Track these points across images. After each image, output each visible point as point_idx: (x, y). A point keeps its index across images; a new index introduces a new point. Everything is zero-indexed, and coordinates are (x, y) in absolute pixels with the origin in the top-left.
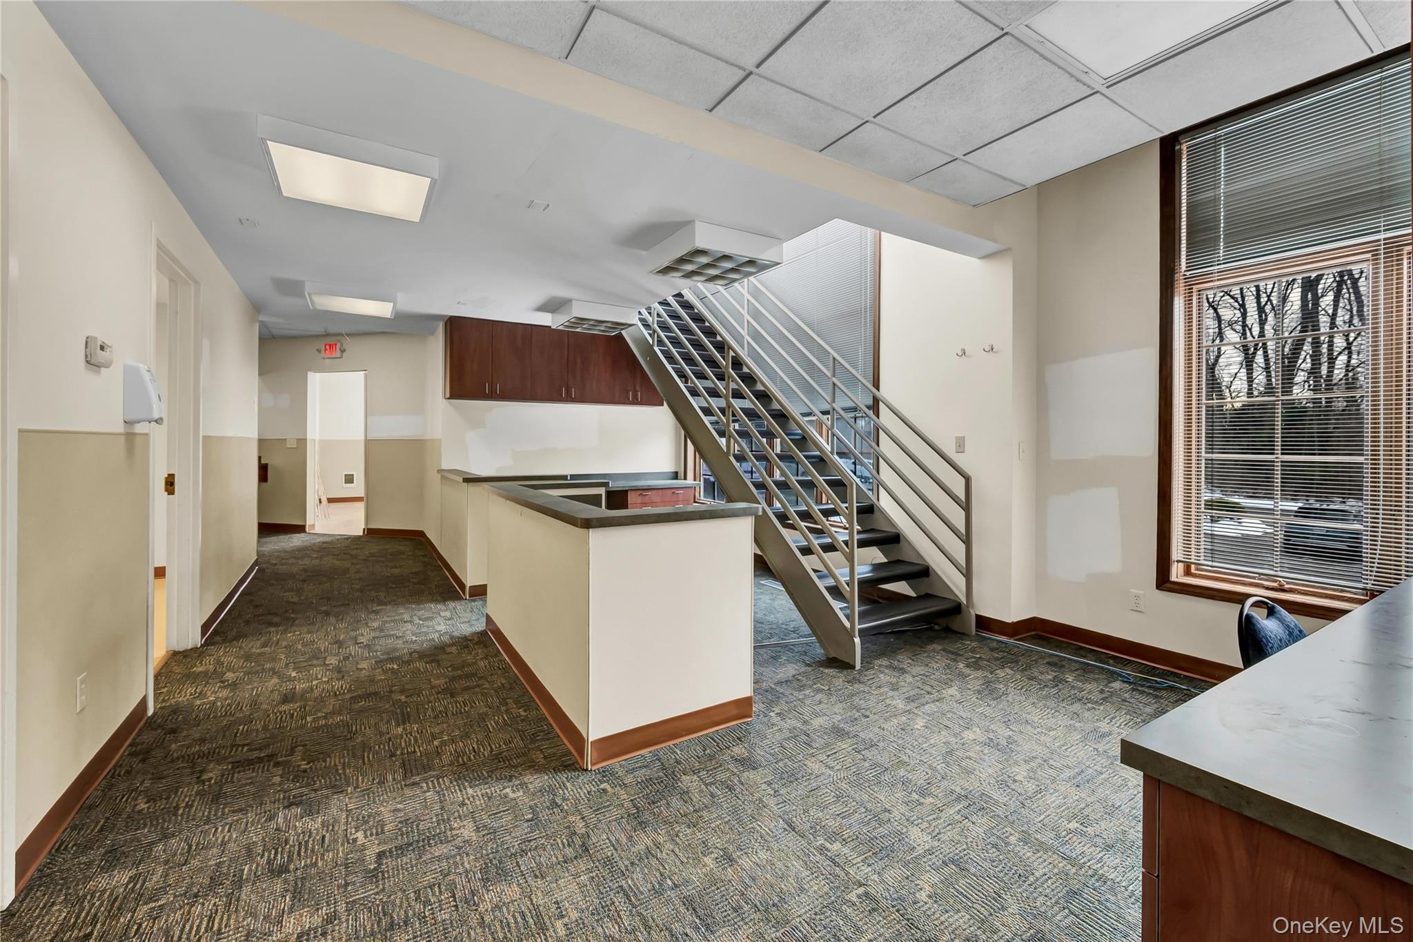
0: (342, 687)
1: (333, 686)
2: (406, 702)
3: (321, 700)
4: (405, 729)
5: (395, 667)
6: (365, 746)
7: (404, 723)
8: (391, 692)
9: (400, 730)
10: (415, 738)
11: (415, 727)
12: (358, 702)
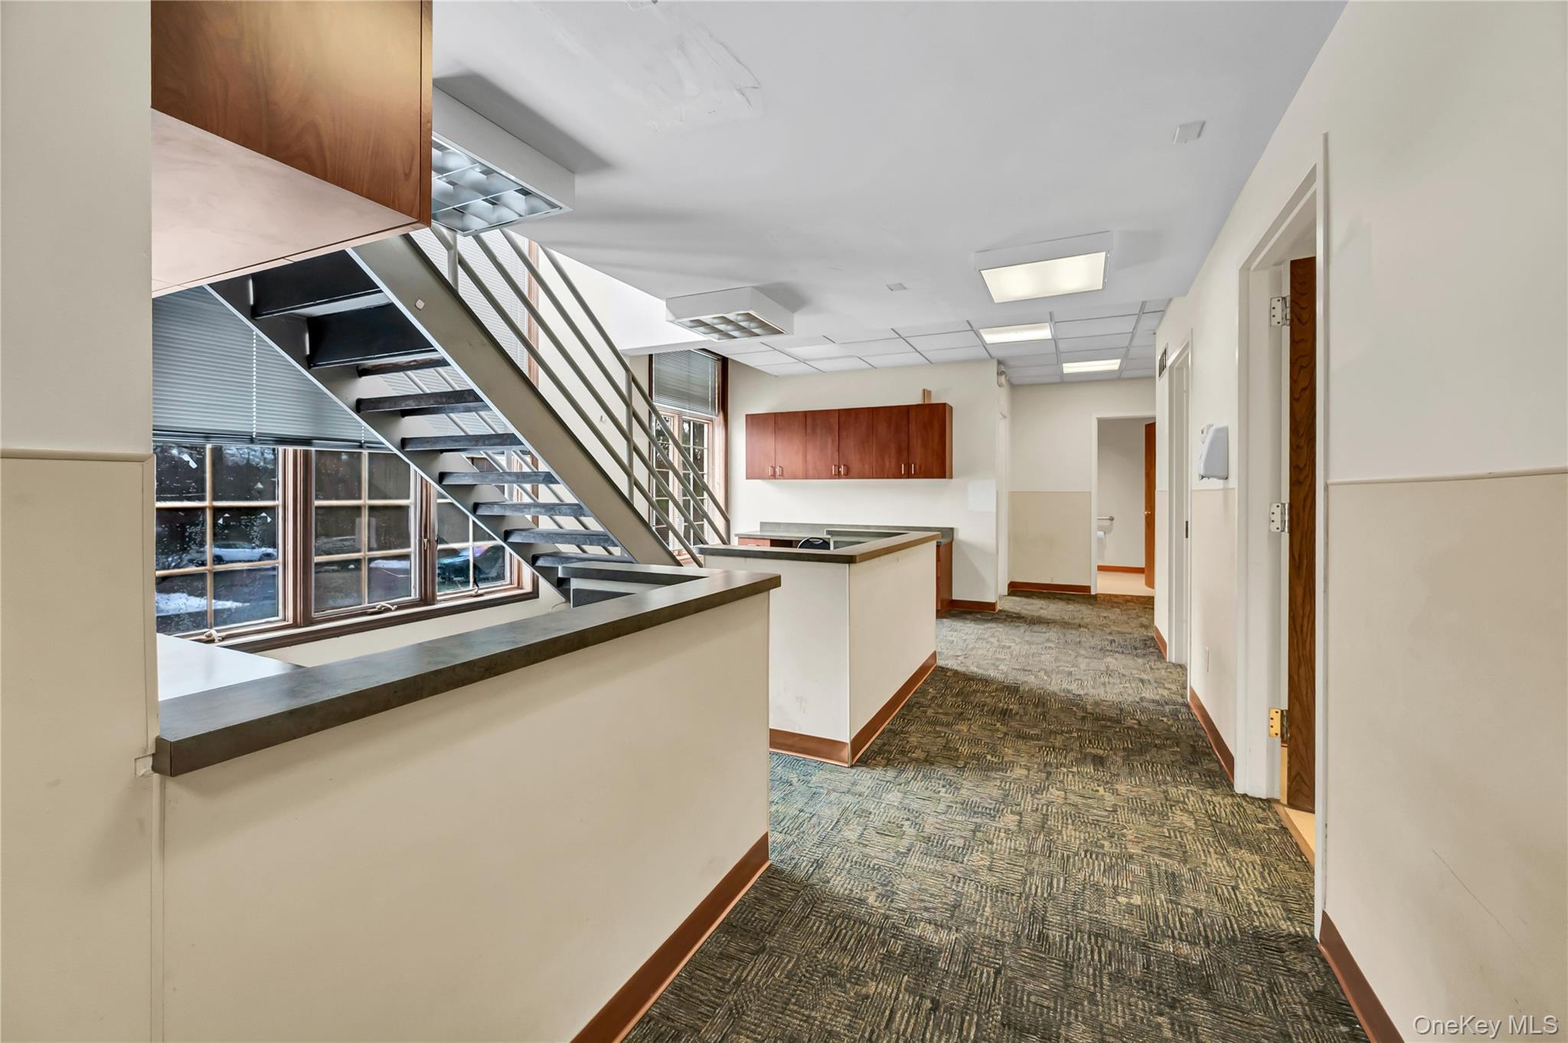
0: (1047, 754)
1: (1056, 758)
2: (998, 721)
3: (1066, 749)
4: (1008, 706)
5: (989, 757)
6: (1036, 706)
7: (1007, 709)
8: (1006, 734)
9: (1011, 707)
10: (1005, 699)
11: (1001, 705)
12: (1035, 735)
